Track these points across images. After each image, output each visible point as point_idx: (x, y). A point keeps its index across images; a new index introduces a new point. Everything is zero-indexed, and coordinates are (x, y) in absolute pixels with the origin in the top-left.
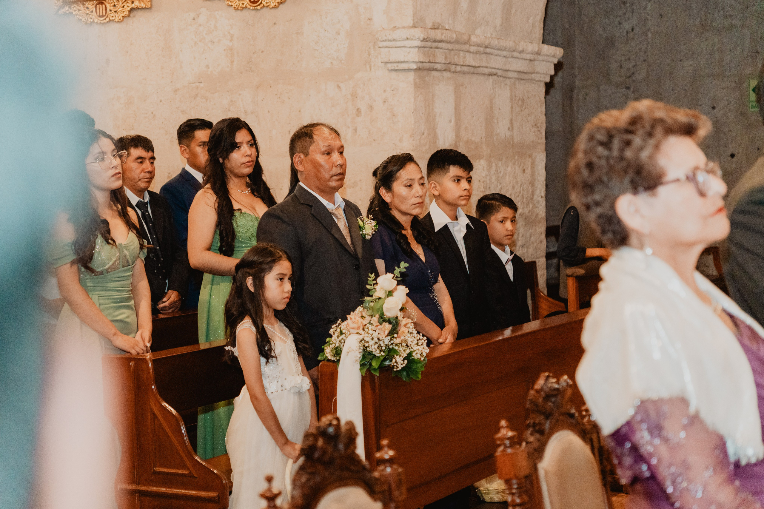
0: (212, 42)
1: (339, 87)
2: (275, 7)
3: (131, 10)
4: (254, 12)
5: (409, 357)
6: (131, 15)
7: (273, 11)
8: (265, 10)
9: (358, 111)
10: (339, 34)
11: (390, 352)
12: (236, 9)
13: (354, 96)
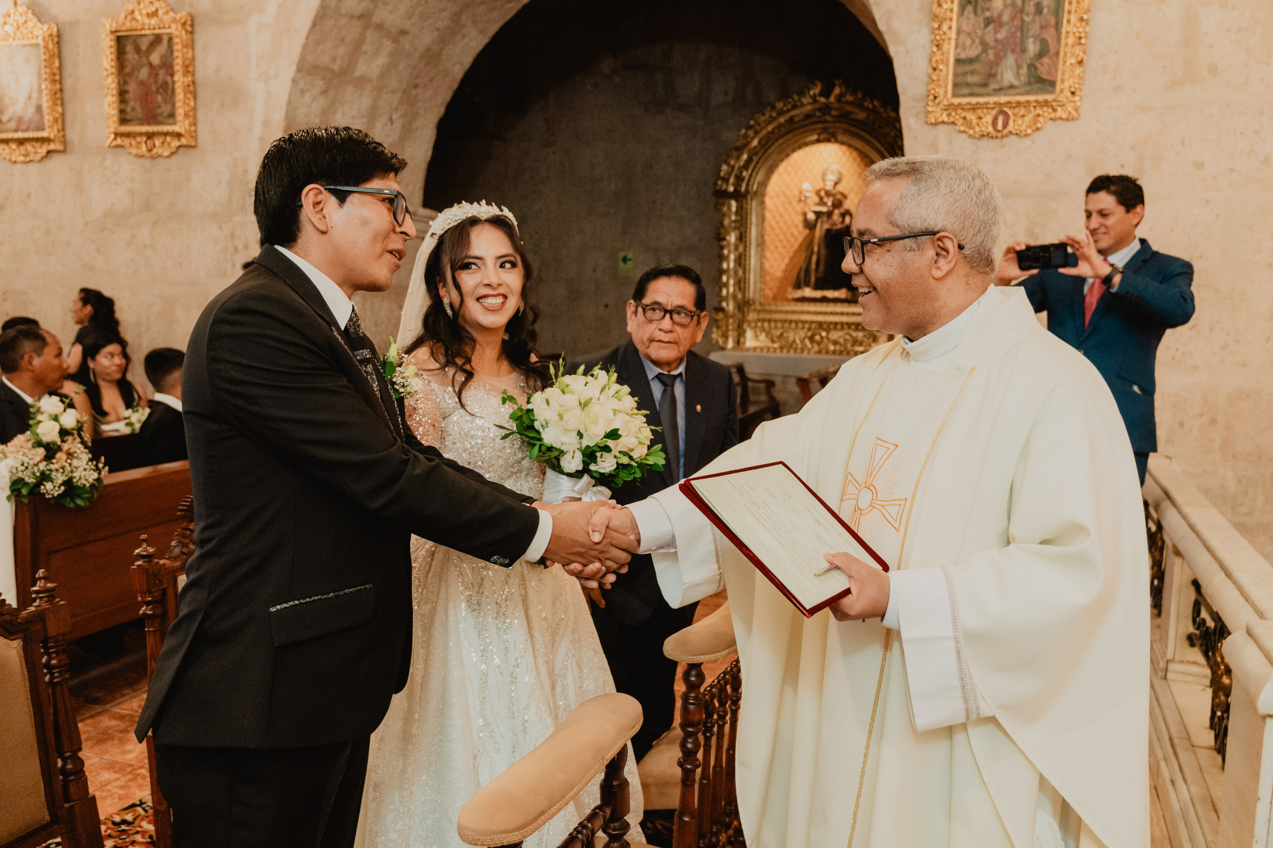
0: (117, 183)
1: (220, 228)
2: (168, 157)
3: (49, 152)
4: (150, 161)
5: (68, 483)
6: (49, 156)
7: (168, 160)
8: (160, 159)
9: (236, 250)
10: (220, 182)
11: (45, 477)
12: (137, 156)
13: (233, 236)
